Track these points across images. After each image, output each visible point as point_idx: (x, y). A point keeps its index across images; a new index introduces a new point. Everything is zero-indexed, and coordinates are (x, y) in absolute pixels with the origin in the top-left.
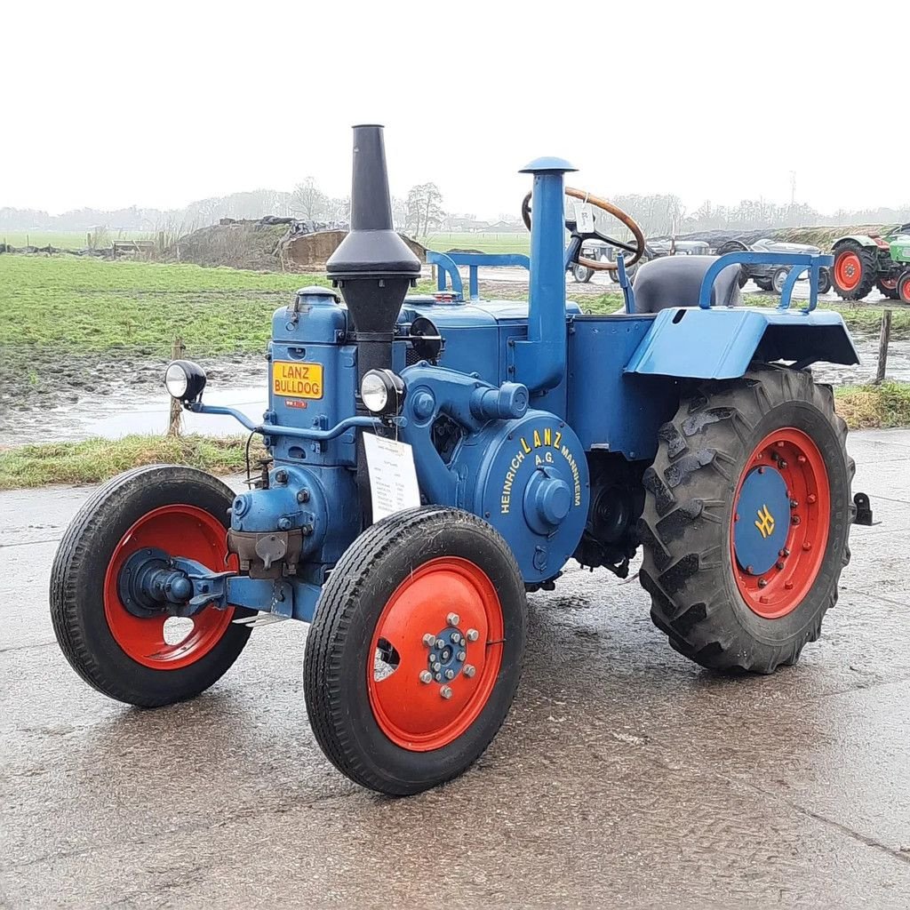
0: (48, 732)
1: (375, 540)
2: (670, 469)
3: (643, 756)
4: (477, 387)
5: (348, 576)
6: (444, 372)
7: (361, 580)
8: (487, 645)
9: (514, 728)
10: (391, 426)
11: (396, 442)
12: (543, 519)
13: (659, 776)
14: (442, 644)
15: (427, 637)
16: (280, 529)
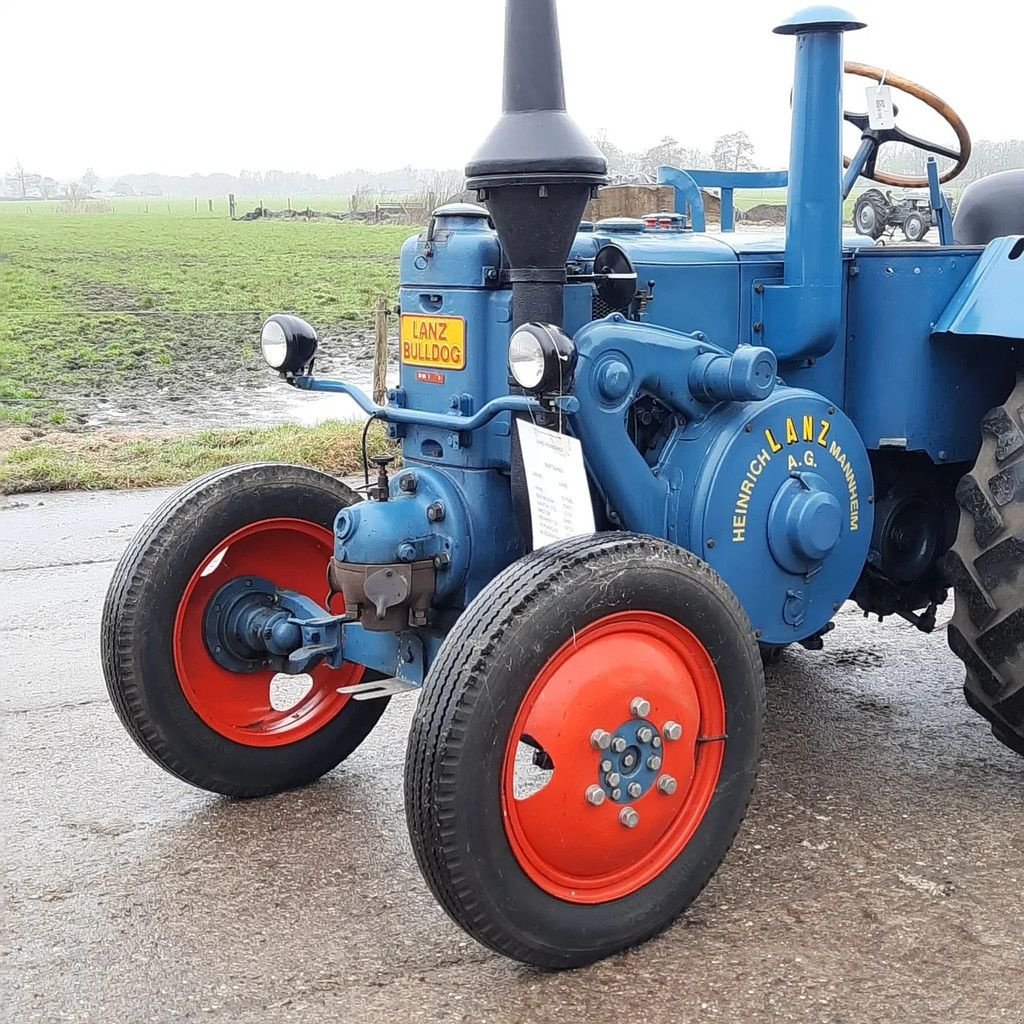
0: (97, 830)
1: (517, 586)
2: (998, 478)
3: (942, 917)
4: (700, 354)
5: (471, 641)
6: (649, 330)
7: (490, 647)
8: (699, 743)
9: (749, 856)
10: (554, 410)
11: (560, 434)
12: (797, 551)
13: (964, 955)
14: (621, 744)
15: (598, 735)
16: (400, 561)
